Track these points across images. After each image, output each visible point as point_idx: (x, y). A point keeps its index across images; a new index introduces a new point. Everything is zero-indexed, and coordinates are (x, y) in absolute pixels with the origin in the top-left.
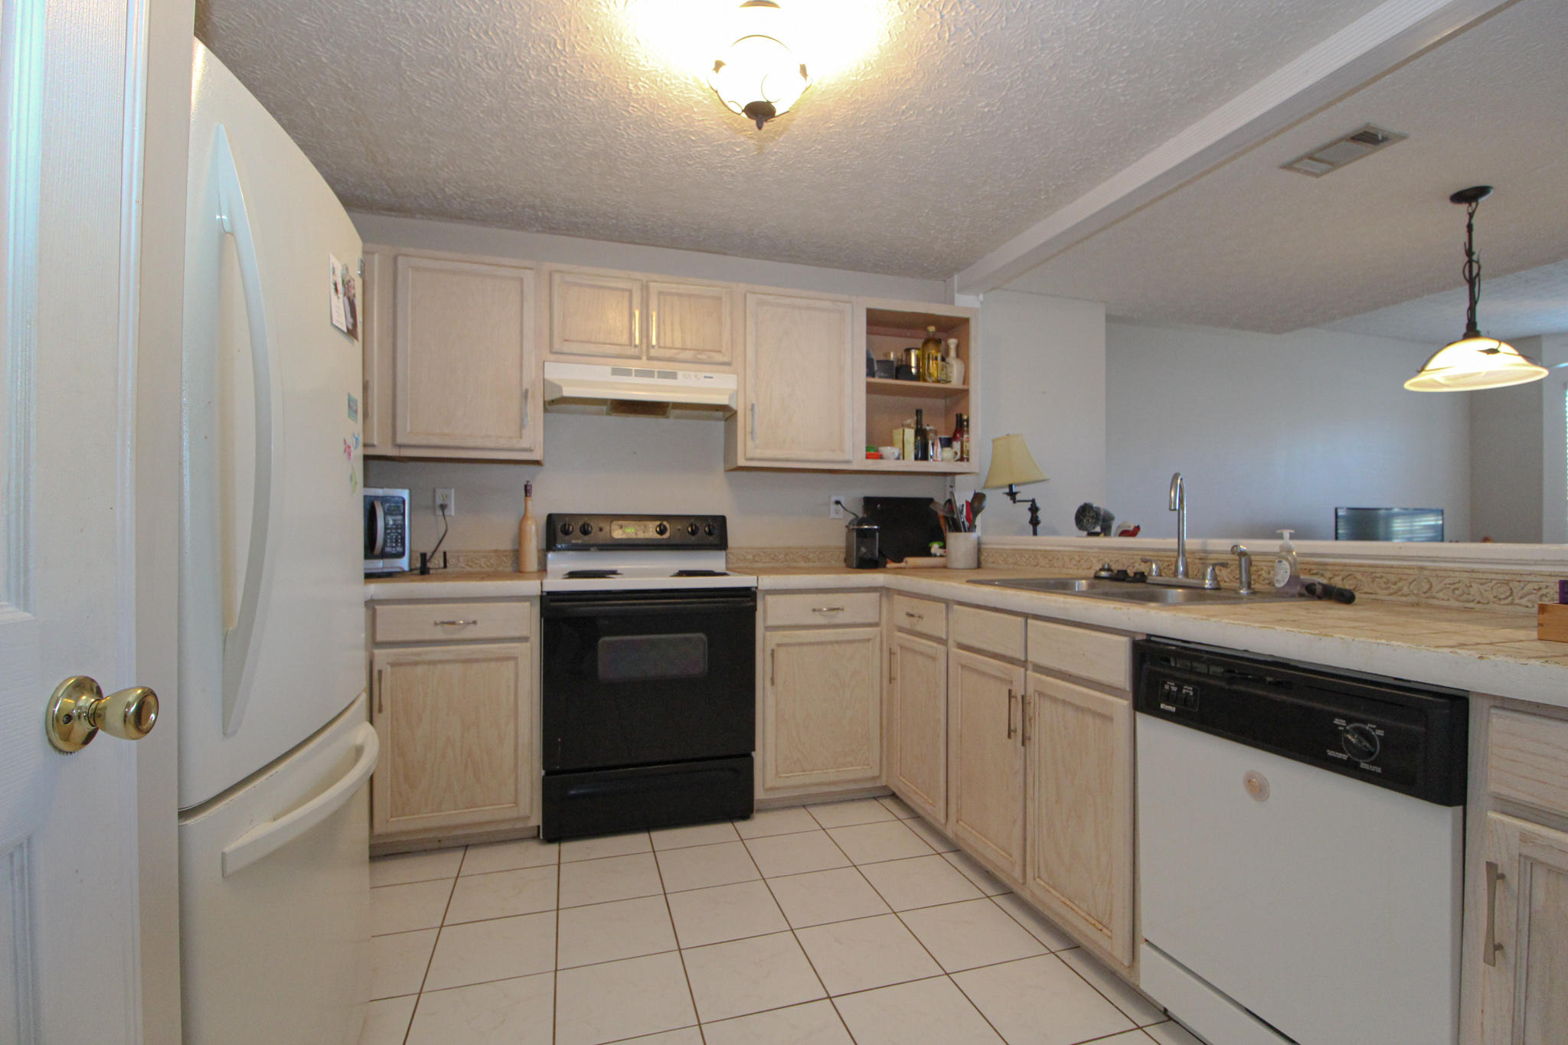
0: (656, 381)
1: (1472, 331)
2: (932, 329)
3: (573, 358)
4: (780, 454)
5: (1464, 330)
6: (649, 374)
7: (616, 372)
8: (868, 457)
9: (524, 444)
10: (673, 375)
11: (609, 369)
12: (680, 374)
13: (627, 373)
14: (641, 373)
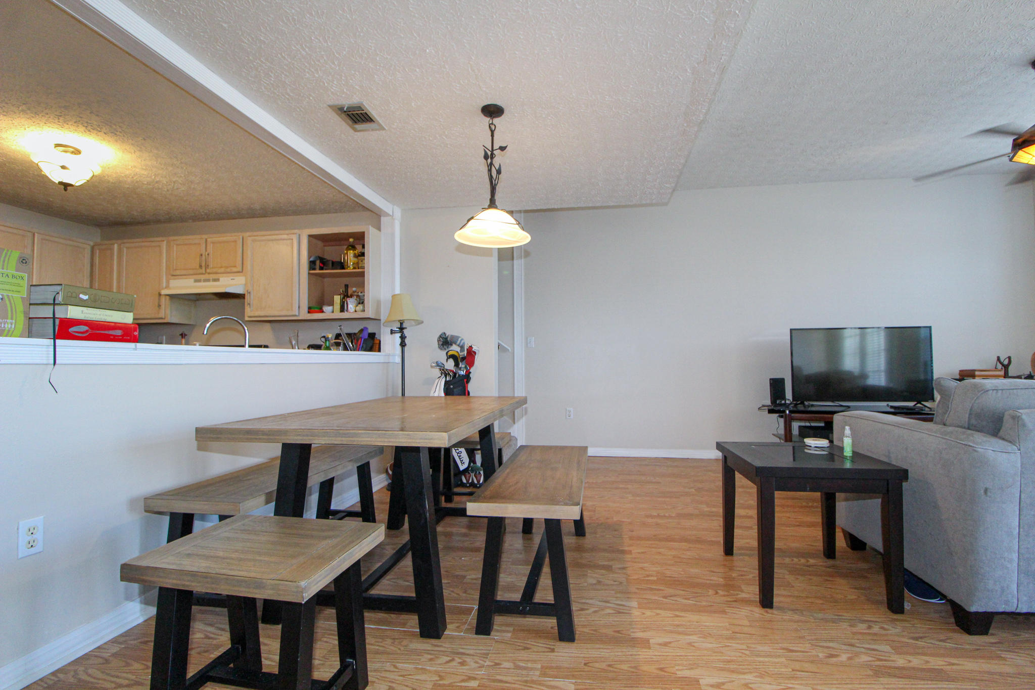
0: (211, 283)
1: (492, 204)
2: (351, 240)
3: (180, 277)
4: (262, 313)
5: (488, 203)
6: (208, 280)
7: (196, 281)
8: (309, 312)
9: (160, 316)
10: (218, 280)
11: (193, 280)
12: (221, 279)
13: (199, 281)
14: (205, 281)
